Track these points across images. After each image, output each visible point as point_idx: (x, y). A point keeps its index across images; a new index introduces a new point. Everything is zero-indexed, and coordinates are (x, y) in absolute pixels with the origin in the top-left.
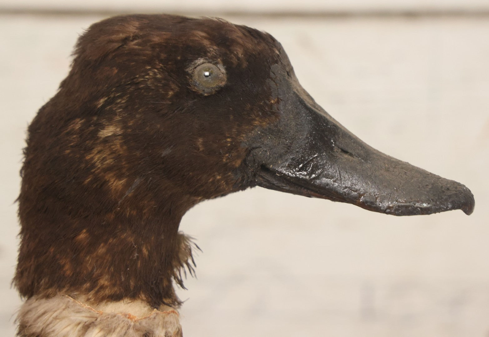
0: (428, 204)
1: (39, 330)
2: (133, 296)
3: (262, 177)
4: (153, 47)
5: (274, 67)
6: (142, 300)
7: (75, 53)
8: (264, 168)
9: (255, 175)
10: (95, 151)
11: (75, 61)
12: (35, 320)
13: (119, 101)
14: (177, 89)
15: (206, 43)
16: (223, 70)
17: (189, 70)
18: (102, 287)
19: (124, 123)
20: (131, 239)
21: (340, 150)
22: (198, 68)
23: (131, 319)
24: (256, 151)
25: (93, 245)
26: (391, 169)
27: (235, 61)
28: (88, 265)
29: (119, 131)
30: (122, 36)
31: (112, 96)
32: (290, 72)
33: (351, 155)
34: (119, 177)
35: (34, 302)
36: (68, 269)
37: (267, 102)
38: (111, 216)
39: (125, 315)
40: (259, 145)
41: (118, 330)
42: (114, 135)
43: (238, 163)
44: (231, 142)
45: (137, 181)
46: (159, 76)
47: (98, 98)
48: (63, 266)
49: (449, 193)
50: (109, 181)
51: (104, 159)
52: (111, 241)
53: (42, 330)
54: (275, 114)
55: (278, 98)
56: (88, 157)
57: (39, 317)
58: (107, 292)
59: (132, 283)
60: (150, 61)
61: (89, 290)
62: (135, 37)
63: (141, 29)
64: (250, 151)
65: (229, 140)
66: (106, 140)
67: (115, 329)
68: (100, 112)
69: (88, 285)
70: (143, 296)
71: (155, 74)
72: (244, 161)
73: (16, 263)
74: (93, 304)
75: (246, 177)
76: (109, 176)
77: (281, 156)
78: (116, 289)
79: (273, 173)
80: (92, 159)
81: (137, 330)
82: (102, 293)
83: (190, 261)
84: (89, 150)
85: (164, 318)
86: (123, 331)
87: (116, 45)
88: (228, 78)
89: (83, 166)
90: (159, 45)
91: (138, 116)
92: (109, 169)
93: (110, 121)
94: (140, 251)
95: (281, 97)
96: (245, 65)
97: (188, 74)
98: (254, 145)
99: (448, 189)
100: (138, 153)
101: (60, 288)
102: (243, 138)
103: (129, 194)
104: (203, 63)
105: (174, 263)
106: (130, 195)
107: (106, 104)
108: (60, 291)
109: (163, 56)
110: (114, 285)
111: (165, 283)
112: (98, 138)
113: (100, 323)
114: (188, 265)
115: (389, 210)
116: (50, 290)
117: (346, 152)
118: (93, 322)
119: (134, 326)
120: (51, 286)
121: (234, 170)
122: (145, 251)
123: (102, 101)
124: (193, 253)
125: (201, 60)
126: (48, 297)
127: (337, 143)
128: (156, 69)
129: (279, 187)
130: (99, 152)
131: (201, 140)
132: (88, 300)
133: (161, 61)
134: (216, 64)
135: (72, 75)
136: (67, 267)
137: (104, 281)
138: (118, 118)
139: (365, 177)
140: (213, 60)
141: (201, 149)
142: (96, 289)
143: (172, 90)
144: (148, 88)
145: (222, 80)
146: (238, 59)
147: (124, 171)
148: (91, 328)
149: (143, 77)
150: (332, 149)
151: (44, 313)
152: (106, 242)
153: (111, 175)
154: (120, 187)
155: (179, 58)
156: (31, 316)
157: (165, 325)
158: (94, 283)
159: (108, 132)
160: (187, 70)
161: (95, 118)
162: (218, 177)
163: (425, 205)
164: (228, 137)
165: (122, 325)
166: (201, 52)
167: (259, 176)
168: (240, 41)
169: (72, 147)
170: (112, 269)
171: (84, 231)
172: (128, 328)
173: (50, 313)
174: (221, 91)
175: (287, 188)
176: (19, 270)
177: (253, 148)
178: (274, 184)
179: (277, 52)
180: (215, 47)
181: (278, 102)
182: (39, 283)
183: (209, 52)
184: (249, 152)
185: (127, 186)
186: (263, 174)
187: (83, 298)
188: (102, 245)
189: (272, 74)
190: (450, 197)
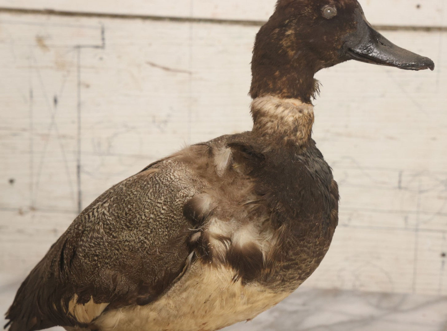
0: (415, 63)
1: (260, 108)
2: (296, 97)
3: (349, 54)
5: (356, 9)
6: (300, 100)
7: (276, 5)
8: (350, 50)
9: (346, 53)
10: (284, 40)
11: (276, 8)
12: (258, 105)
13: (294, 21)
14: (317, 16)
16: (336, 10)
17: (322, 9)
18: (284, 93)
19: (295, 29)
20: (296, 76)
21: (381, 44)
22: (326, 9)
23: (295, 105)
24: (347, 42)
25: (281, 76)
26: (401, 51)
27: (340, 6)
28: (279, 84)
29: (293, 32)
31: (291, 19)
32: (362, 13)
33: (385, 45)
34: (292, 50)
35: (257, 99)
36: (271, 86)
37: (352, 23)
38: (288, 66)
39: (293, 103)
40: (348, 40)
41: (290, 108)
42: (292, 34)
43: (339, 47)
44: (337, 38)
45: (300, 52)
46: (310, 11)
47: (285, 20)
48: (270, 84)
49: (423, 60)
50: (288, 52)
51: (287, 43)
52: (288, 75)
53: (261, 108)
54: (356, 28)
55: (357, 21)
56: (281, 43)
57: (259, 103)
58: (286, 95)
59: (295, 93)
60: (307, 6)
61: (279, 93)
64: (345, 42)
65: (336, 37)
66: (288, 35)
67: (288, 108)
68: (286, 26)
69: (279, 91)
70: (300, 98)
71: (308, 10)
72: (342, 47)
73: (250, 85)
74: (280, 98)
75: (342, 53)
76: (288, 50)
77: (357, 45)
78: (289, 94)
79: (353, 51)
80: (282, 43)
81: (297, 109)
82: (284, 95)
83: (318, 90)
84: (281, 40)
85: (307, 106)
86: (292, 109)
88: (337, 13)
89: (279, 45)
91: (301, 27)
92: (289, 47)
93: (290, 28)
94: (299, 80)
95: (358, 21)
96: (344, 8)
98: (346, 40)
99: (423, 59)
100: (300, 41)
101: (268, 92)
102: (342, 37)
103: (296, 57)
104: (328, 7)
105: (312, 90)
106: (296, 58)
107: (288, 22)
108: (268, 94)
109: (312, 3)
110: (288, 92)
111: (308, 96)
112: (285, 35)
113: (283, 105)
114: (317, 91)
115: (398, 65)
116: (264, 94)
117: (382, 44)
118: (281, 105)
119: (296, 108)
120: (264, 92)
121: (338, 50)
122: (301, 81)
123: (287, 21)
124: (319, 87)
125: (327, 6)
126: (263, 96)
127: (380, 40)
128: (309, 8)
129: (355, 58)
130: (285, 41)
131: (325, 37)
132: (279, 97)
133: (311, 6)
134: (333, 7)
135: (275, 13)
136: (271, 85)
137: (285, 91)
138: (293, 27)
139: (390, 53)
140: (332, 6)
141: (325, 40)
142: (282, 93)
143: (315, 16)
144: (306, 16)
145: (335, 13)
146: (342, 5)
147: (295, 48)
148: (279, 107)
149: (304, 11)
150: (378, 42)
151: (262, 102)
152: (286, 76)
153: (290, 49)
154: (293, 54)
155: (318, 5)
156: (256, 104)
157: (308, 109)
158: (281, 91)
159: (289, 32)
160: (321, 9)
161: (284, 28)
162: (331, 53)
163: (413, 63)
164: (336, 36)
165: (291, 106)
166: (327, 3)
167: (348, 53)
169: (274, 39)
170: (288, 86)
171: (278, 71)
172: (294, 108)
173: (264, 102)
174: (334, 18)
175: (359, 58)
176: (252, 87)
178: (353, 56)
179: (358, 4)
180: (333, 1)
181: (357, 23)
182: (259, 91)
183: (330, 3)
184: (344, 42)
185: (295, 54)
186: (349, 52)
187: (277, 96)
188: (285, 77)
189: (355, 12)
190: (424, 61)
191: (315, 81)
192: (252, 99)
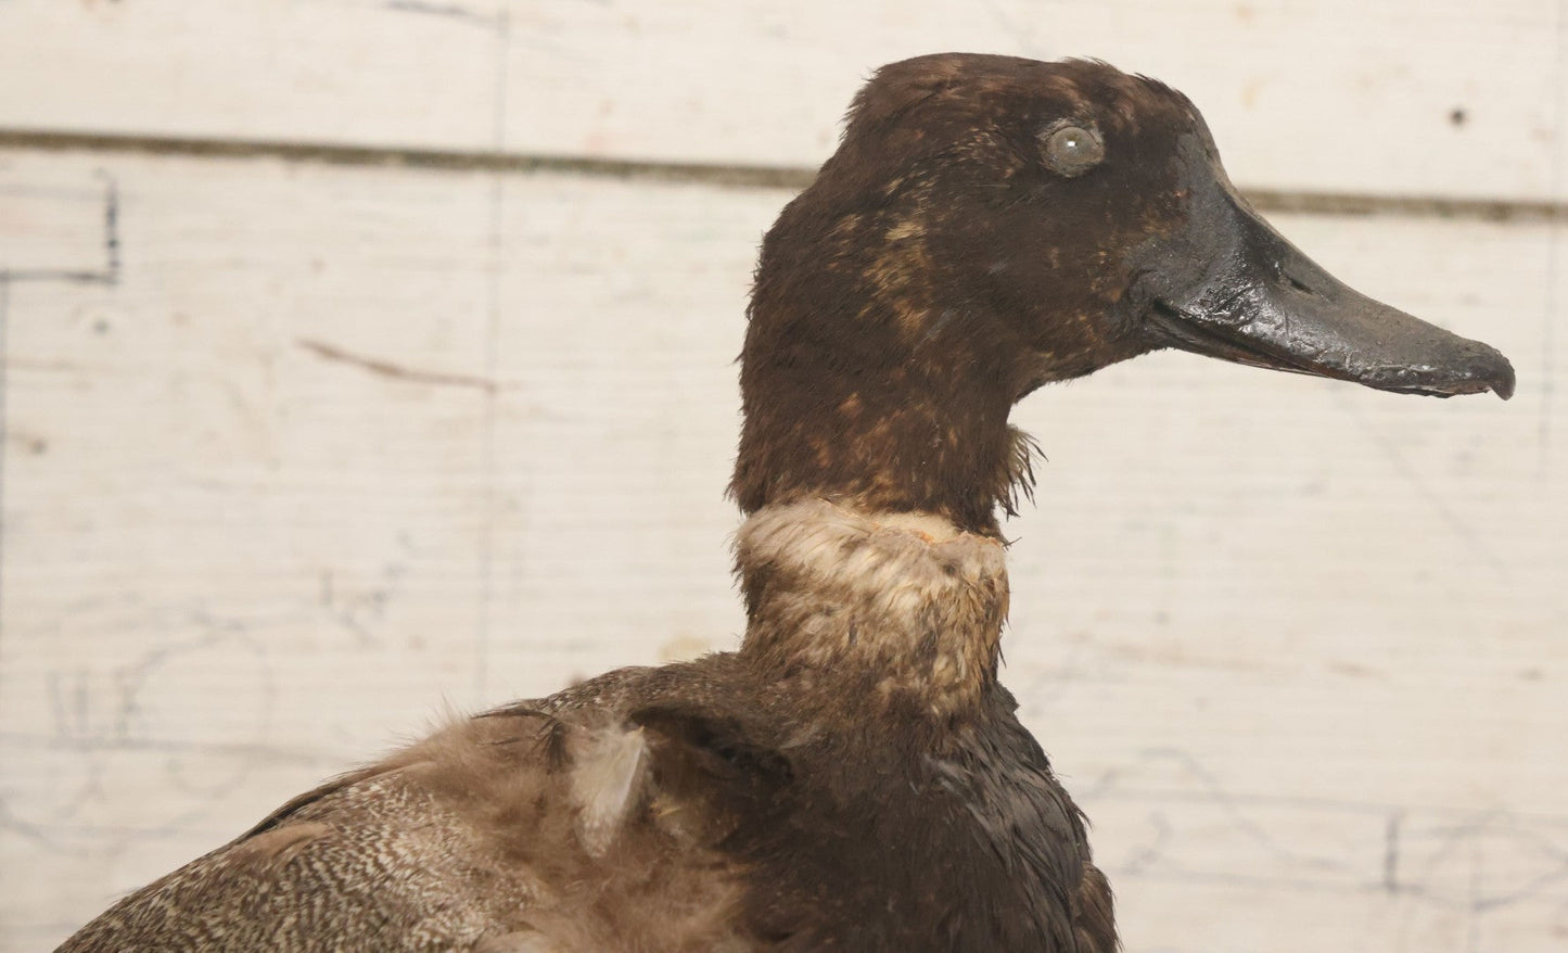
0: (1431, 366)
1: (774, 552)
2: (930, 507)
3: (1156, 324)
4: (985, 97)
5: (1184, 138)
6: (945, 517)
7: (850, 115)
8: (1160, 307)
9: (1143, 319)
10: (879, 263)
11: (849, 127)
12: (765, 540)
13: (923, 184)
14: (1020, 165)
15: (1073, 95)
16: (1099, 139)
17: (1042, 136)
18: (880, 487)
19: (929, 219)
20: (931, 415)
21: (1289, 282)
22: (1058, 134)
23: (926, 541)
24: (1148, 275)
25: (865, 421)
26: (1375, 315)
27: (1118, 123)
28: (857, 452)
29: (920, 230)
30: (934, 78)
31: (912, 176)
32: (1212, 153)
33: (1309, 290)
34: (917, 306)
35: (764, 514)
36: (824, 457)
37: (1171, 194)
38: (899, 374)
39: (916, 534)
40: (1152, 265)
41: (902, 556)
42: (914, 238)
43: (1116, 295)
44: (1105, 258)
45: (947, 315)
46: (992, 144)
47: (887, 180)
48: (818, 451)
49: (1468, 354)
50: (899, 313)
51: (894, 276)
52: (897, 413)
53: (779, 551)
54: (1183, 216)
55: (1189, 189)
56: (867, 274)
57: (773, 533)
58: (888, 495)
59: (929, 489)
60: (979, 121)
61: (858, 490)
62: (955, 83)
63: (964, 70)
64: (1137, 275)
65: (1102, 254)
66: (899, 245)
67: (899, 553)
68: (890, 203)
69: (856, 482)
70: (946, 510)
71: (985, 140)
72: (1126, 294)
74: (863, 512)
75: (1127, 322)
76: (901, 305)
77: (1189, 287)
78: (902, 493)
79: (1172, 314)
80: (874, 275)
81: (935, 558)
82: (879, 496)
83: (1026, 475)
84: (870, 262)
85: (979, 547)
86: (913, 558)
87: (924, 94)
88: (1106, 153)
89: (857, 287)
90: (994, 95)
91: (952, 208)
92: (902, 292)
93: (906, 215)
94: (944, 436)
95: (1194, 187)
96: (1136, 130)
97: (1039, 142)
98: (1144, 267)
99: (1468, 349)
100: (949, 267)
101: (812, 485)
102: (1127, 252)
103: (932, 335)
104: (1066, 127)
105: (1000, 474)
106: (933, 339)
107: (902, 188)
108: (810, 491)
109: (1000, 111)
110: (898, 486)
111: (983, 500)
112: (886, 242)
113: (875, 542)
114: (1023, 480)
115: (1365, 376)
116: (793, 492)
117: (1297, 285)
118: (865, 540)
119: (930, 553)
120: (795, 484)
121: (1108, 306)
122: (952, 436)
123: (894, 184)
124: (1031, 461)
125: (1064, 122)
126: (788, 502)
127: (1285, 270)
128: (988, 132)
129: (1183, 340)
130: (886, 265)
131: (1055, 251)
132: (856, 505)
133: (996, 120)
134: (1088, 128)
135: (842, 150)
136: (823, 453)
137: (882, 478)
138: (920, 211)
139: (1330, 324)
140: (1083, 122)
141: (1055, 267)
142: (871, 489)
143: (1012, 165)
144: (972, 164)
145: (1095, 154)
146: (1125, 121)
147: (926, 296)
148: (859, 549)
149: (965, 144)
150: (1276, 278)
151: (784, 526)
152: (888, 415)
153: (904, 301)
154: (917, 324)
155: (1026, 117)
156: (761, 535)
157: (980, 558)
158: (867, 481)
159: (901, 232)
160: (1038, 137)
161: (881, 213)
162: (1082, 318)
163: (1426, 367)
164: (1102, 250)
165: (910, 548)
166: (1063, 108)
167: (1152, 321)
168: (1130, 93)
169: (840, 257)
170: (897, 459)
171: (855, 395)
172: (921, 554)
173: (791, 528)
174: (1093, 172)
175: (1198, 341)
176: (743, 462)
177: (1144, 272)
178: (1174, 336)
179: (1191, 116)
180: (1087, 103)
181: (1189, 195)
182: (774, 480)
183: (1077, 110)
184: (1135, 276)
185: (929, 322)
186: (1158, 318)
187: (848, 501)
188: (882, 420)
189: (1180, 149)
190: (1470, 359)
191: (1013, 434)
192: (744, 515)
